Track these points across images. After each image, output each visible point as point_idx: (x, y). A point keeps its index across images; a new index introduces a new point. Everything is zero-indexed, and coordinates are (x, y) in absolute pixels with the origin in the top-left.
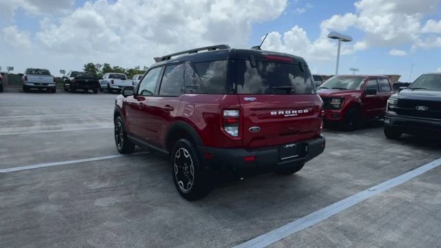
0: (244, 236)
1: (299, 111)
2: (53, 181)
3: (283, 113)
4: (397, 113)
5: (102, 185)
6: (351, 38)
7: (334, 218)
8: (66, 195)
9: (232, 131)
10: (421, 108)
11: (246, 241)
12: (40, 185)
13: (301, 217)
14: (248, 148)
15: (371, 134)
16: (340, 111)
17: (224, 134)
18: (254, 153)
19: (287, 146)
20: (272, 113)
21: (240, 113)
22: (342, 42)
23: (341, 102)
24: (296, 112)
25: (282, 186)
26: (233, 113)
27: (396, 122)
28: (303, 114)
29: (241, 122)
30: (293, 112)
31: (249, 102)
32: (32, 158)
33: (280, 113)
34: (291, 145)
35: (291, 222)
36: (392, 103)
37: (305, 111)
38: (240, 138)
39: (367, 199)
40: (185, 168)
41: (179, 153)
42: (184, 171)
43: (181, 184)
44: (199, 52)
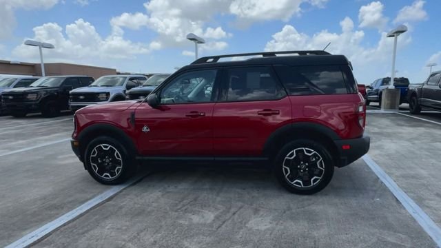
11: (397, 200)
40: (303, 166)
41: (292, 155)
42: (300, 169)
43: (296, 183)
44: (277, 55)
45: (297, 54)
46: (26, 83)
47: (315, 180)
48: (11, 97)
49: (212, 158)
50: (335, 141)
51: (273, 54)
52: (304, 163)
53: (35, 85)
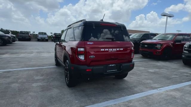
0: (82, 105)
1: (117, 49)
2: (24, 75)
3: (108, 50)
4: (188, 52)
5: (41, 78)
6: (173, 15)
7: (130, 102)
8: (25, 81)
9: (82, 58)
12: (19, 76)
13: (113, 99)
14: (89, 65)
15: (176, 62)
16: (160, 50)
17: (78, 59)
18: (91, 68)
19: (110, 65)
20: (102, 50)
21: (85, 50)
22: (168, 17)
23: (161, 46)
24: (115, 50)
25: (114, 84)
26: (82, 49)
27: (188, 57)
28: (120, 51)
29: (86, 53)
30: (114, 49)
31: (90, 44)
32: (23, 66)
33: (106, 50)
34: (113, 65)
35: (107, 101)
36: (186, 47)
37: (121, 49)
38: (85, 61)
39: (153, 94)
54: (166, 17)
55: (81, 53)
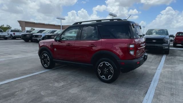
6: (116, 15)
9: (132, 53)
10: (154, 41)
20: (141, 45)
21: (135, 46)
29: (135, 49)
38: (135, 55)
40: (106, 70)
41: (101, 64)
42: (105, 71)
43: (103, 77)
44: (102, 21)
45: (109, 21)
46: (53, 32)
47: (110, 77)
48: (47, 37)
49: (74, 63)
50: (117, 60)
51: (100, 21)
52: (106, 69)
53: (55, 33)
54: (112, 16)
55: (132, 49)
